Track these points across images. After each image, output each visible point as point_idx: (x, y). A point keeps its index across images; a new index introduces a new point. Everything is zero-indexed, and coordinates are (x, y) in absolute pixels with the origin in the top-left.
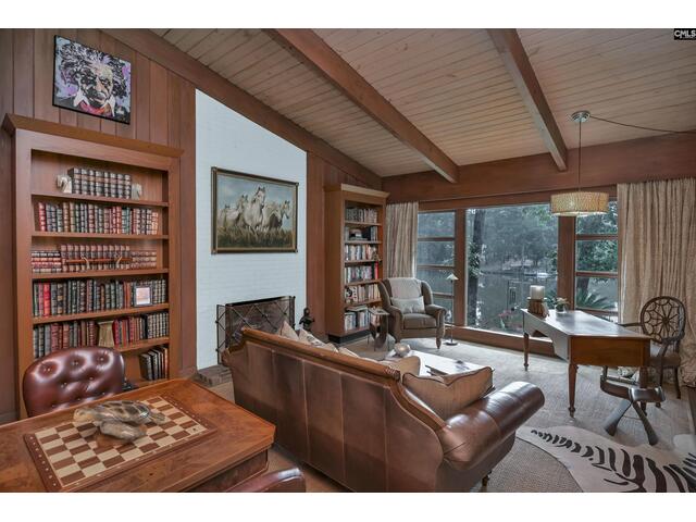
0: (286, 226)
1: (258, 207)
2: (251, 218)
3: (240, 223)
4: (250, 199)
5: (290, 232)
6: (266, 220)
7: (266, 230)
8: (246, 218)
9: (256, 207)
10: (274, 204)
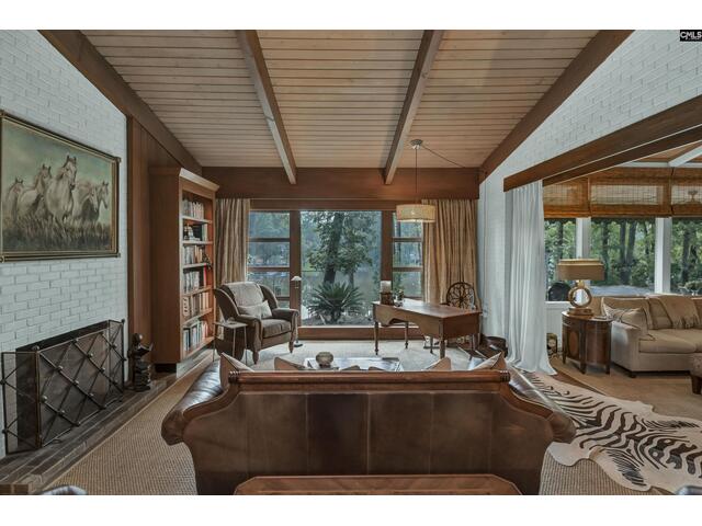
0: (104, 219)
1: (67, 187)
2: (56, 203)
3: (40, 210)
4: (54, 173)
5: (107, 229)
6: (77, 207)
7: (77, 224)
8: (49, 203)
9: (64, 186)
10: (88, 185)
